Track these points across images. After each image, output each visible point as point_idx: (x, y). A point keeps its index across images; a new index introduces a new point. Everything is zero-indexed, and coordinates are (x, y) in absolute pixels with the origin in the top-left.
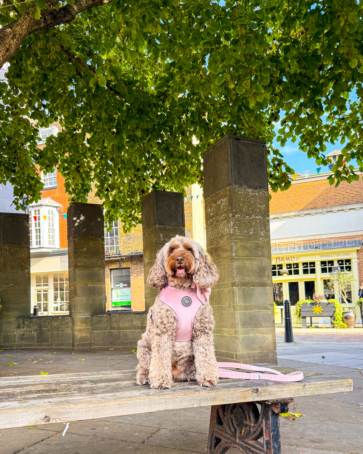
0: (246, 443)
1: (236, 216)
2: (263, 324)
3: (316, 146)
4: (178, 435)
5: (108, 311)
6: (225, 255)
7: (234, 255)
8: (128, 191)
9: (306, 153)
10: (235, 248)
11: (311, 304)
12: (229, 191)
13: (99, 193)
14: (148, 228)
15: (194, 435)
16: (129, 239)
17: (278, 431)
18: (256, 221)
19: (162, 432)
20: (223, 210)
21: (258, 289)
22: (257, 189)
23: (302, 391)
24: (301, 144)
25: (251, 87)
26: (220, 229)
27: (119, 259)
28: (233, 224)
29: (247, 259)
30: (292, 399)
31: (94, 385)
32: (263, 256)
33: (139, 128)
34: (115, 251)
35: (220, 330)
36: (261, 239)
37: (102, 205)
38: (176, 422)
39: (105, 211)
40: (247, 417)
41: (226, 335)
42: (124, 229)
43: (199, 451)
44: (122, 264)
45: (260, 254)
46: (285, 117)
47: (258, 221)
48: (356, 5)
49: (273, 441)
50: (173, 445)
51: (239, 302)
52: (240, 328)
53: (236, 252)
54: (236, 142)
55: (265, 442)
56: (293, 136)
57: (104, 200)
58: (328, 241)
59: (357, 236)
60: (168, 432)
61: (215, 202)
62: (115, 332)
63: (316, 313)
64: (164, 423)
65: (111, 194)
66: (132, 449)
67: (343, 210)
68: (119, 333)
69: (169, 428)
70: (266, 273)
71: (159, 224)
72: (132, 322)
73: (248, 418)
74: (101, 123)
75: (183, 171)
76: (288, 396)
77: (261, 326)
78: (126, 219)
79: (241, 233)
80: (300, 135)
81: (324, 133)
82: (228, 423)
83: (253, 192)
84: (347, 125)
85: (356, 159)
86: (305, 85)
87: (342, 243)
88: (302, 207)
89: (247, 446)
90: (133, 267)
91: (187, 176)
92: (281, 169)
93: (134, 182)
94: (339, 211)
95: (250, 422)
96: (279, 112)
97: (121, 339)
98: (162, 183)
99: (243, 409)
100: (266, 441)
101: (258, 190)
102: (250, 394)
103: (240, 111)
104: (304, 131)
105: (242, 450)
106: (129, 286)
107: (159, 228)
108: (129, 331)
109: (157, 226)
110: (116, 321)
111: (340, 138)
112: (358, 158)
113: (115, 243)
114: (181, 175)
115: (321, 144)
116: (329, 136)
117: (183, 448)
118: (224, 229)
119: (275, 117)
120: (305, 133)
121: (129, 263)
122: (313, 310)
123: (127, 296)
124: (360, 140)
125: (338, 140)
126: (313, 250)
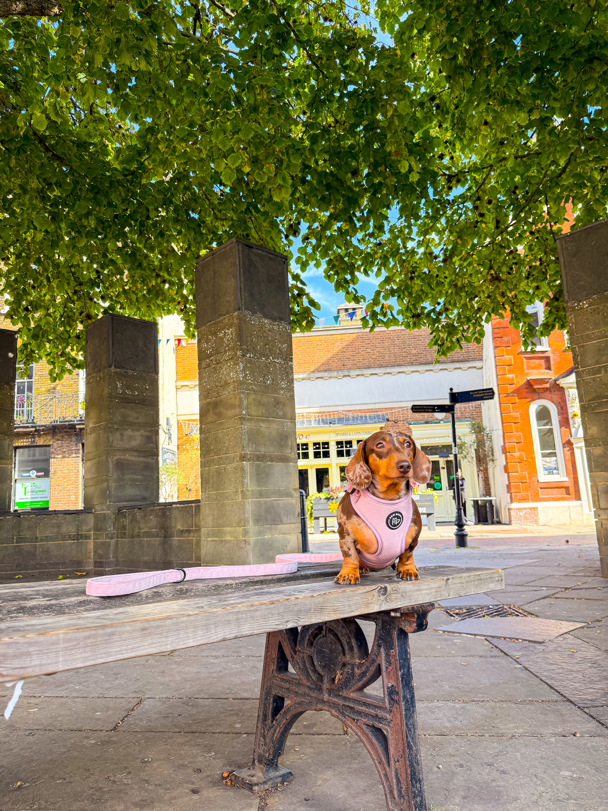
0: (345, 698)
1: (248, 355)
2: (284, 519)
3: (346, 277)
4: (179, 707)
5: (16, 511)
6: (230, 413)
7: (244, 412)
8: (61, 316)
9: (333, 284)
10: (245, 403)
11: (326, 499)
12: (238, 318)
13: (12, 313)
14: (96, 372)
15: (207, 703)
16: (52, 399)
17: (409, 668)
18: (275, 366)
19: (146, 704)
20: (228, 345)
21: (278, 467)
22: (276, 321)
23: (445, 590)
24: (326, 272)
25: (276, 175)
26: (223, 373)
27: (31, 432)
28: (244, 367)
29: (262, 421)
30: (432, 605)
31: (53, 602)
32: (284, 417)
33: (91, 215)
34: (25, 418)
35: (219, 531)
36: (282, 392)
37: (16, 333)
38: (168, 685)
39: (20, 343)
40: (346, 647)
41: (228, 538)
42: (51, 375)
43: (226, 731)
44: (37, 439)
45: (280, 413)
46: (307, 231)
47: (278, 366)
48: (408, 93)
49: (403, 685)
50: (176, 726)
51: (250, 485)
52: (251, 527)
53: (247, 408)
54: (247, 250)
55: (386, 690)
56: (316, 259)
57: (20, 325)
58: (346, 415)
59: (381, 410)
60: (159, 704)
61: (215, 334)
62: (26, 546)
63: (332, 512)
64: (147, 689)
65: (33, 317)
66: (96, 744)
67: (363, 375)
68: (35, 547)
69: (157, 697)
70: (289, 443)
71: (116, 367)
72: (59, 527)
73: (347, 651)
74: (28, 197)
75: (157, 292)
76: (426, 599)
77: (282, 522)
78: (56, 359)
79: (254, 380)
80: (327, 259)
81: (357, 260)
82: (305, 666)
83: (271, 324)
84: (385, 253)
85: (396, 298)
86: (337, 190)
87: (362, 417)
88: (312, 369)
89: (347, 704)
90: (55, 444)
91: (162, 301)
92: (302, 302)
93: (73, 302)
94: (358, 375)
95: (353, 657)
96: (299, 223)
97: (38, 558)
98: (120, 309)
99: (336, 636)
100: (388, 688)
101: (277, 323)
102: (376, 597)
103: (248, 212)
104: (332, 254)
105: (336, 714)
106: (47, 474)
107: (116, 373)
108: (52, 544)
109: (113, 369)
110: (30, 528)
111: (375, 269)
112: (399, 297)
113: (25, 404)
114: (152, 298)
115: (352, 274)
116: (362, 265)
117: (194, 728)
118: (229, 375)
119: (294, 230)
120: (332, 257)
121: (49, 437)
122: (329, 507)
123: (42, 491)
124: (400, 274)
125: (372, 271)
126: (326, 425)
